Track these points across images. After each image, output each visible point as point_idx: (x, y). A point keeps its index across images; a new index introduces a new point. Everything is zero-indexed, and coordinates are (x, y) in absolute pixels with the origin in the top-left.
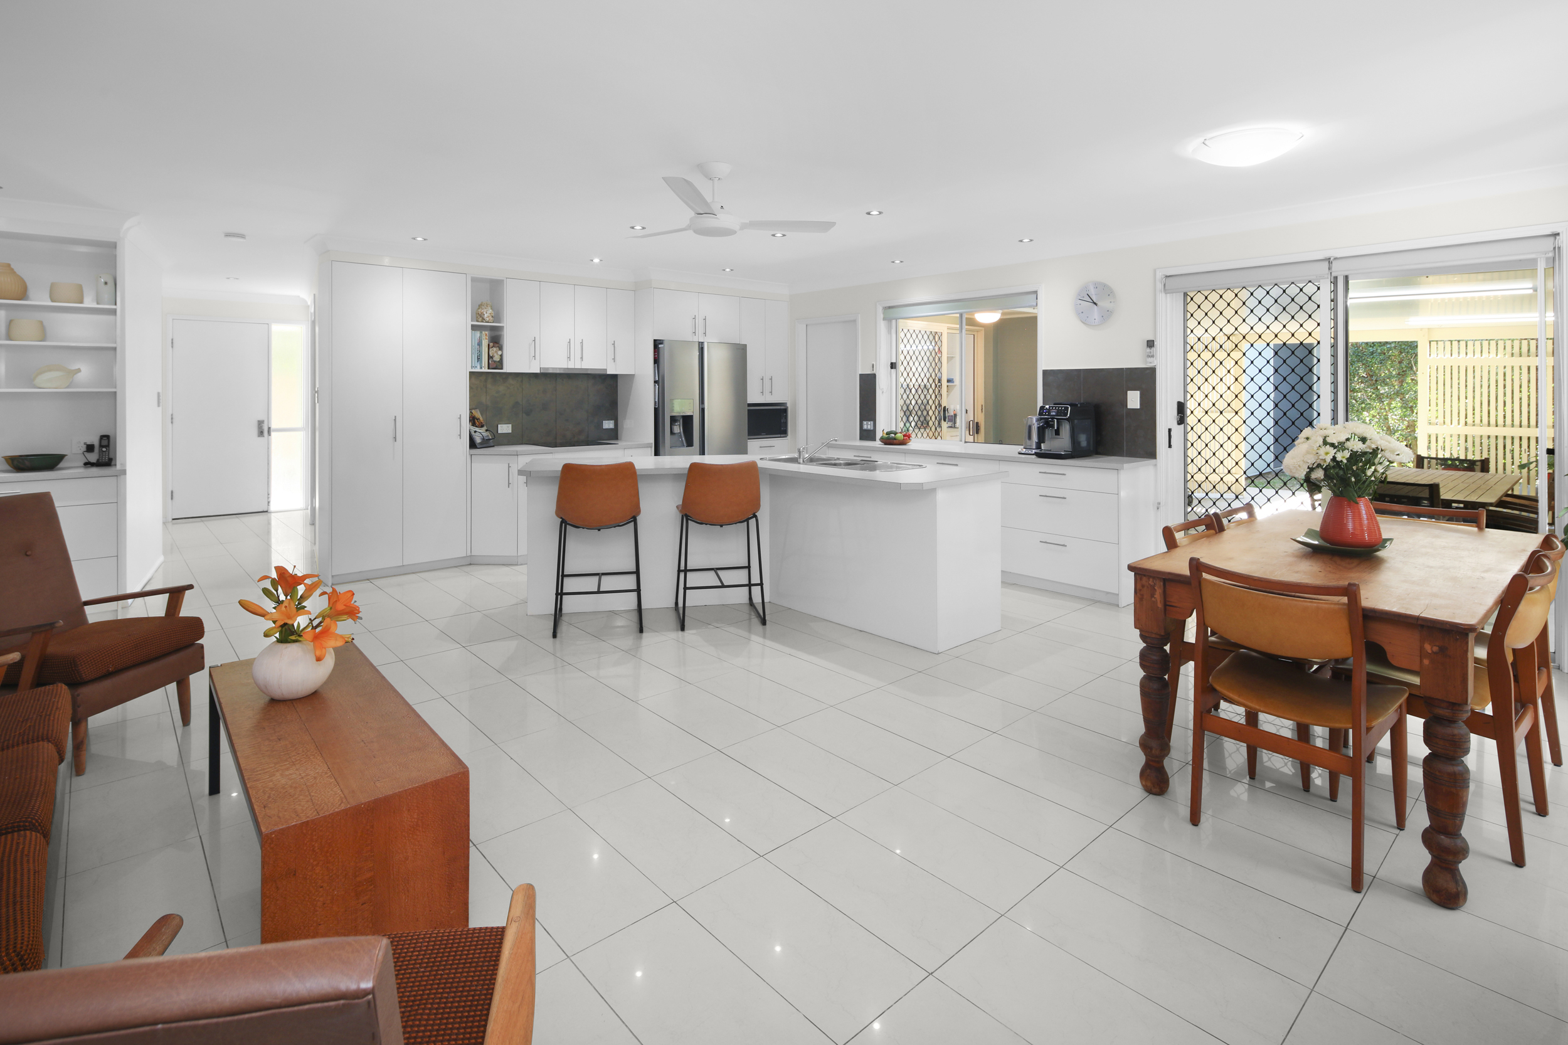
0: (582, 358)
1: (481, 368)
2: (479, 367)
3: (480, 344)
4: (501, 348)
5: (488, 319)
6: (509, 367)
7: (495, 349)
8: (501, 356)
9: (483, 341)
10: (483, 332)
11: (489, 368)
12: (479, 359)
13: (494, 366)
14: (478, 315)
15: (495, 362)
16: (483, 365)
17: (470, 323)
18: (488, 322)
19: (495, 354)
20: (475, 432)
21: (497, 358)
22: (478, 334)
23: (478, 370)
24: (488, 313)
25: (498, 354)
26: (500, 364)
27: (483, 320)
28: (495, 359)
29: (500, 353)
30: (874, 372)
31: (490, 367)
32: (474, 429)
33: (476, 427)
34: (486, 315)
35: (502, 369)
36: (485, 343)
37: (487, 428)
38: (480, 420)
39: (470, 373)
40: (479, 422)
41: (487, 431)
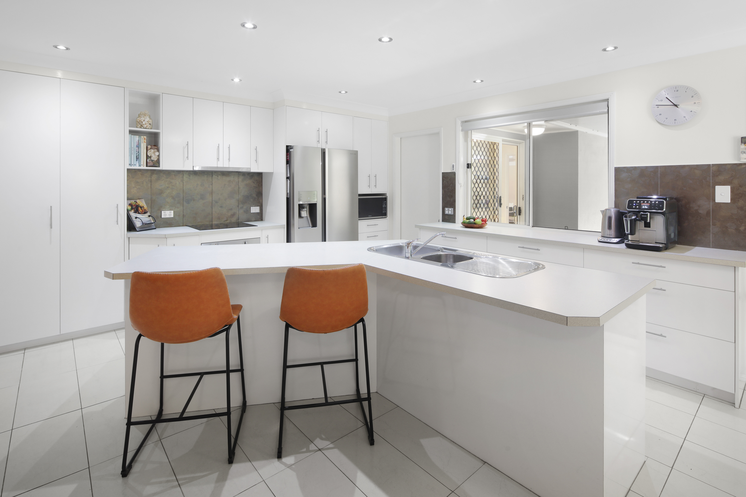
0: (229, 159)
1: (140, 166)
2: (138, 165)
3: (138, 146)
4: (158, 150)
5: (145, 126)
6: (164, 166)
7: (152, 151)
8: (159, 156)
9: (142, 145)
10: (142, 137)
11: (147, 166)
12: (138, 158)
13: (151, 164)
14: (135, 122)
15: (152, 161)
16: (142, 164)
17: (128, 129)
18: (146, 128)
19: (153, 155)
20: (136, 218)
21: (154, 158)
22: (137, 138)
23: (137, 167)
24: (146, 120)
25: (155, 154)
26: (157, 163)
27: (142, 126)
28: (152, 159)
29: (157, 154)
30: (454, 171)
31: (148, 165)
32: (133, 215)
33: (139, 213)
34: (144, 123)
35: (159, 167)
36: (143, 145)
37: (148, 214)
38: (141, 207)
39: (128, 170)
40: (140, 208)
41: (149, 216)
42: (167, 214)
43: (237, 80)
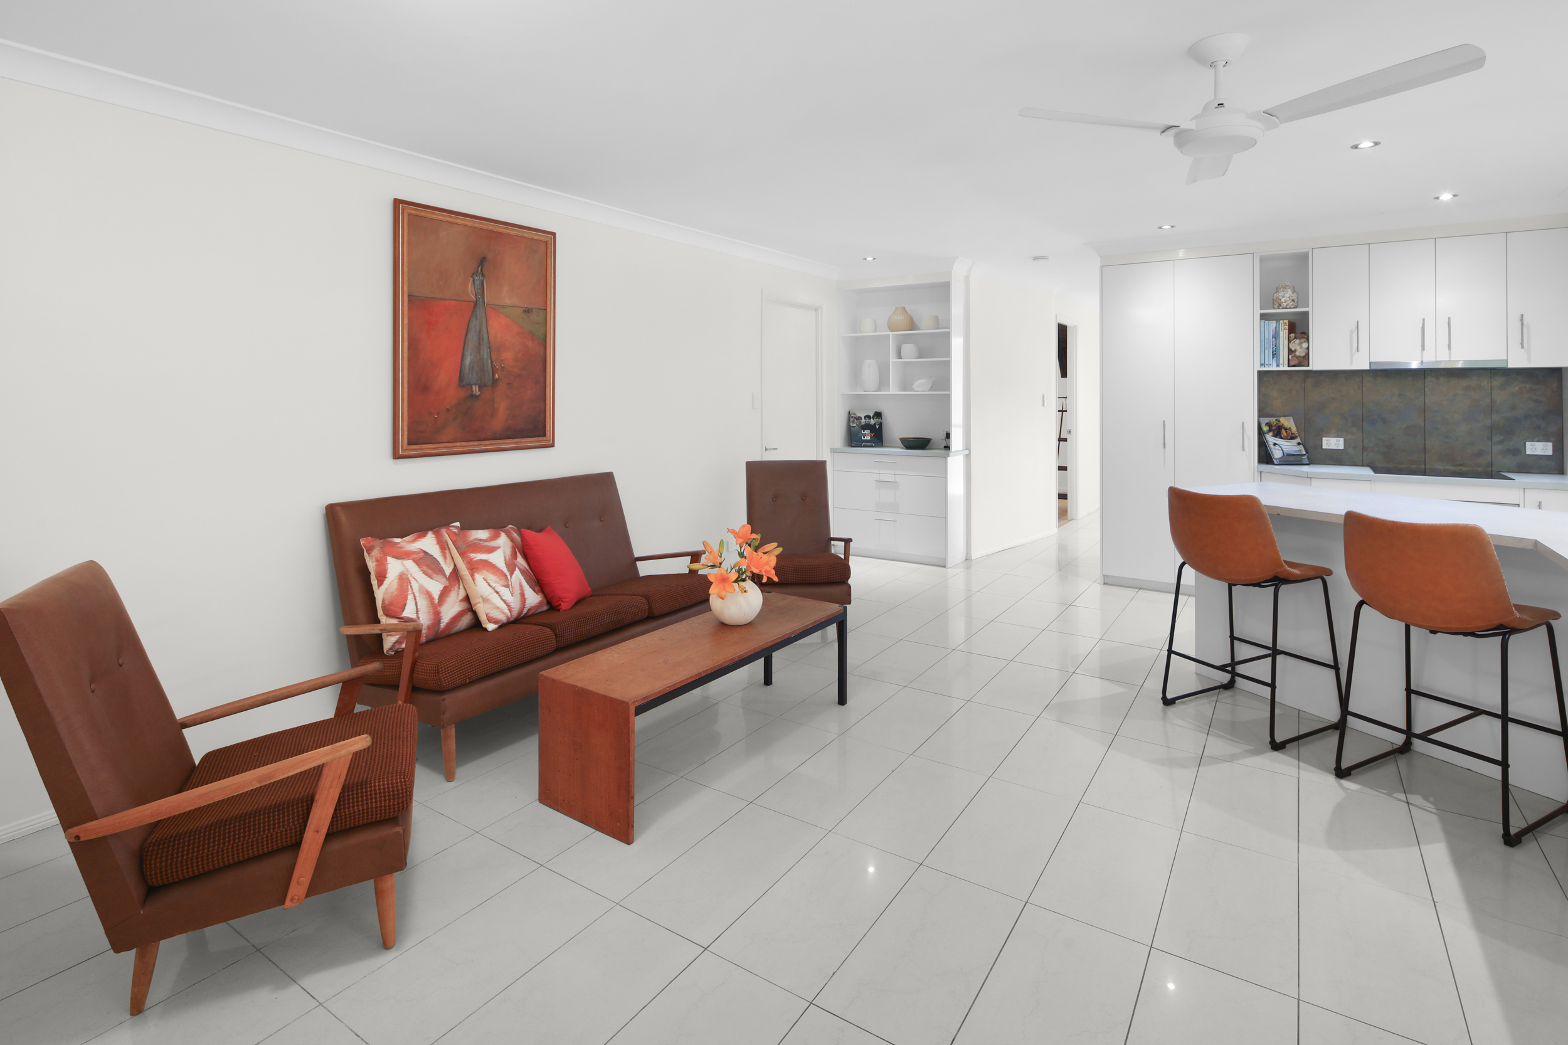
0: (1449, 346)
1: (1278, 365)
2: (1274, 364)
3: (1276, 336)
4: (1308, 340)
5: (1285, 304)
6: (1317, 363)
7: (1297, 341)
8: (1308, 348)
9: (1281, 333)
10: (1282, 322)
11: (1289, 366)
12: (1275, 354)
13: (1296, 362)
14: (1269, 298)
15: (1298, 357)
16: (1281, 362)
17: (1258, 312)
18: (1286, 308)
19: (1298, 348)
20: (1275, 444)
21: (1300, 352)
22: (1273, 324)
23: (1274, 368)
24: (1286, 296)
25: (1301, 347)
26: (1305, 359)
27: (1279, 307)
28: (1297, 354)
29: (1305, 345)
31: (1291, 364)
32: (1270, 439)
33: (1281, 438)
34: (1283, 300)
35: (1308, 366)
36: (1284, 334)
37: (1298, 440)
38: (1286, 429)
39: (1260, 373)
40: (1283, 431)
41: (1299, 444)
42: (1333, 443)
43: (1446, 197)
